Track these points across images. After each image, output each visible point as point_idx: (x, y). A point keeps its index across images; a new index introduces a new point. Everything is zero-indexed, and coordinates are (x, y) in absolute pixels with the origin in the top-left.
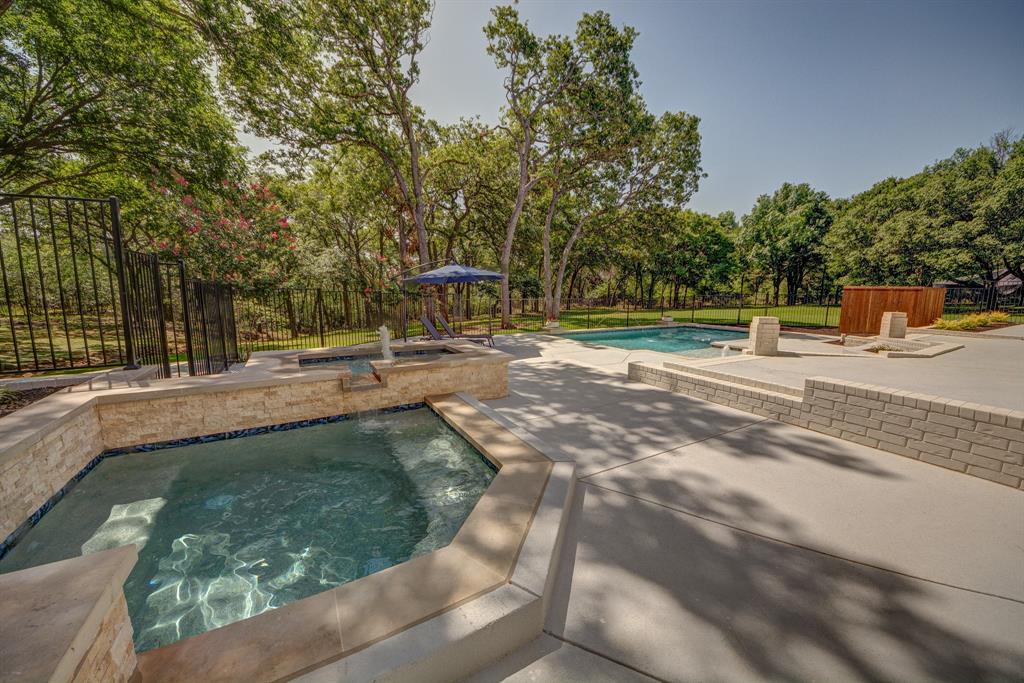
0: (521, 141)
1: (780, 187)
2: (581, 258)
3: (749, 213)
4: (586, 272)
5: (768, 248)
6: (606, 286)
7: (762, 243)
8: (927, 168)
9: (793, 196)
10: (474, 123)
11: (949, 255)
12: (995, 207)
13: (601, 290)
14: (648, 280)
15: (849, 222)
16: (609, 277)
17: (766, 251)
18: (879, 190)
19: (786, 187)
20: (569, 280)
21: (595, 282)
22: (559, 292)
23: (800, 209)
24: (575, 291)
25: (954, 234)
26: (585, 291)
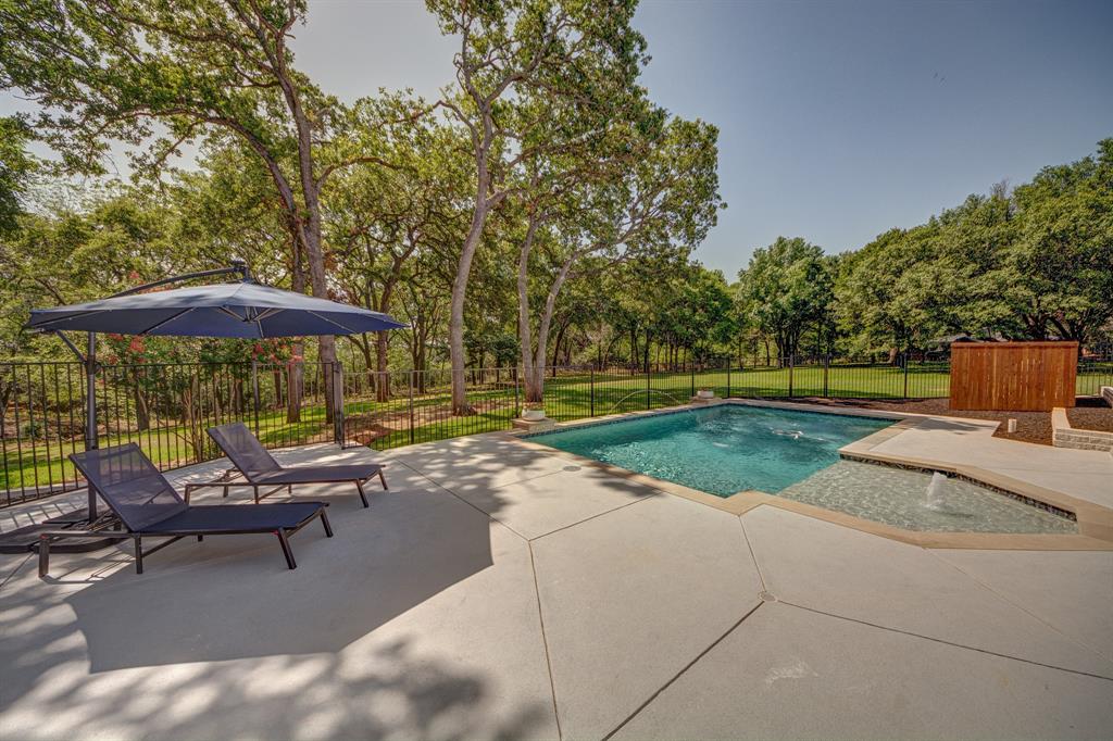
0: (479, 149)
1: (774, 241)
2: (568, 314)
3: (747, 268)
4: (573, 331)
5: (770, 305)
6: (595, 348)
7: (762, 300)
8: (933, 218)
9: (789, 251)
10: (404, 100)
11: (984, 308)
12: (1028, 254)
13: (590, 352)
14: (642, 341)
15: (863, 275)
16: (599, 337)
17: (767, 308)
18: (884, 242)
19: (781, 240)
20: (554, 341)
21: (583, 344)
22: (542, 355)
23: (798, 264)
24: (561, 354)
25: (986, 283)
26: (572, 353)
